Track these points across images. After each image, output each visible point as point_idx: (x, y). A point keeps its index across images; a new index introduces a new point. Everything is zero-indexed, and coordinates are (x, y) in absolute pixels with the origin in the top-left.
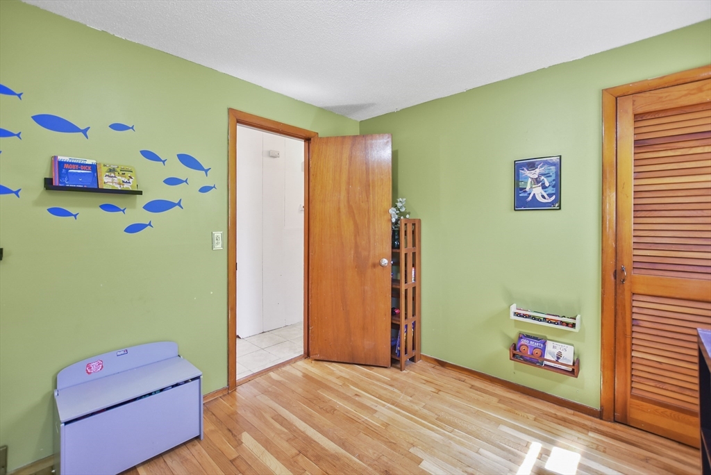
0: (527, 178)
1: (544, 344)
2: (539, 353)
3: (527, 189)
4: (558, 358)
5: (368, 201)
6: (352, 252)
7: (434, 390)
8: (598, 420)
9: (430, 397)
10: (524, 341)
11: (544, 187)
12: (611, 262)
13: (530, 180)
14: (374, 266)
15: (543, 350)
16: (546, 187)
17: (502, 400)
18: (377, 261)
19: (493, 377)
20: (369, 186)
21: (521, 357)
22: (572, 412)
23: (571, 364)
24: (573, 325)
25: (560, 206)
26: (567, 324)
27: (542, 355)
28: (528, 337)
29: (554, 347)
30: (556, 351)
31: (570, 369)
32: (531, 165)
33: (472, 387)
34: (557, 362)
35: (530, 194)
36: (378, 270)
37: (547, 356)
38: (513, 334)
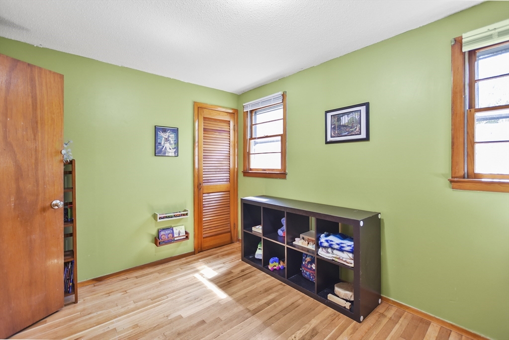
0: (162, 137)
1: (172, 230)
2: (172, 236)
3: (162, 144)
4: (179, 234)
5: (35, 139)
6: (13, 199)
7: (122, 293)
8: (194, 256)
9: (128, 297)
10: (162, 233)
11: (170, 144)
12: (196, 181)
13: (163, 139)
14: (44, 209)
15: (173, 233)
16: (172, 144)
17: (159, 272)
18: (48, 204)
19: (143, 265)
20: (37, 122)
21: (163, 242)
22: (184, 258)
23: (185, 234)
24: (187, 214)
25: (178, 154)
26: (184, 215)
27: (173, 236)
28: (164, 229)
29: (176, 230)
30: (177, 231)
31: (185, 237)
32: (164, 130)
33: (137, 277)
34: (179, 236)
35: (163, 147)
36: (48, 214)
37: (175, 236)
38: (154, 232)
